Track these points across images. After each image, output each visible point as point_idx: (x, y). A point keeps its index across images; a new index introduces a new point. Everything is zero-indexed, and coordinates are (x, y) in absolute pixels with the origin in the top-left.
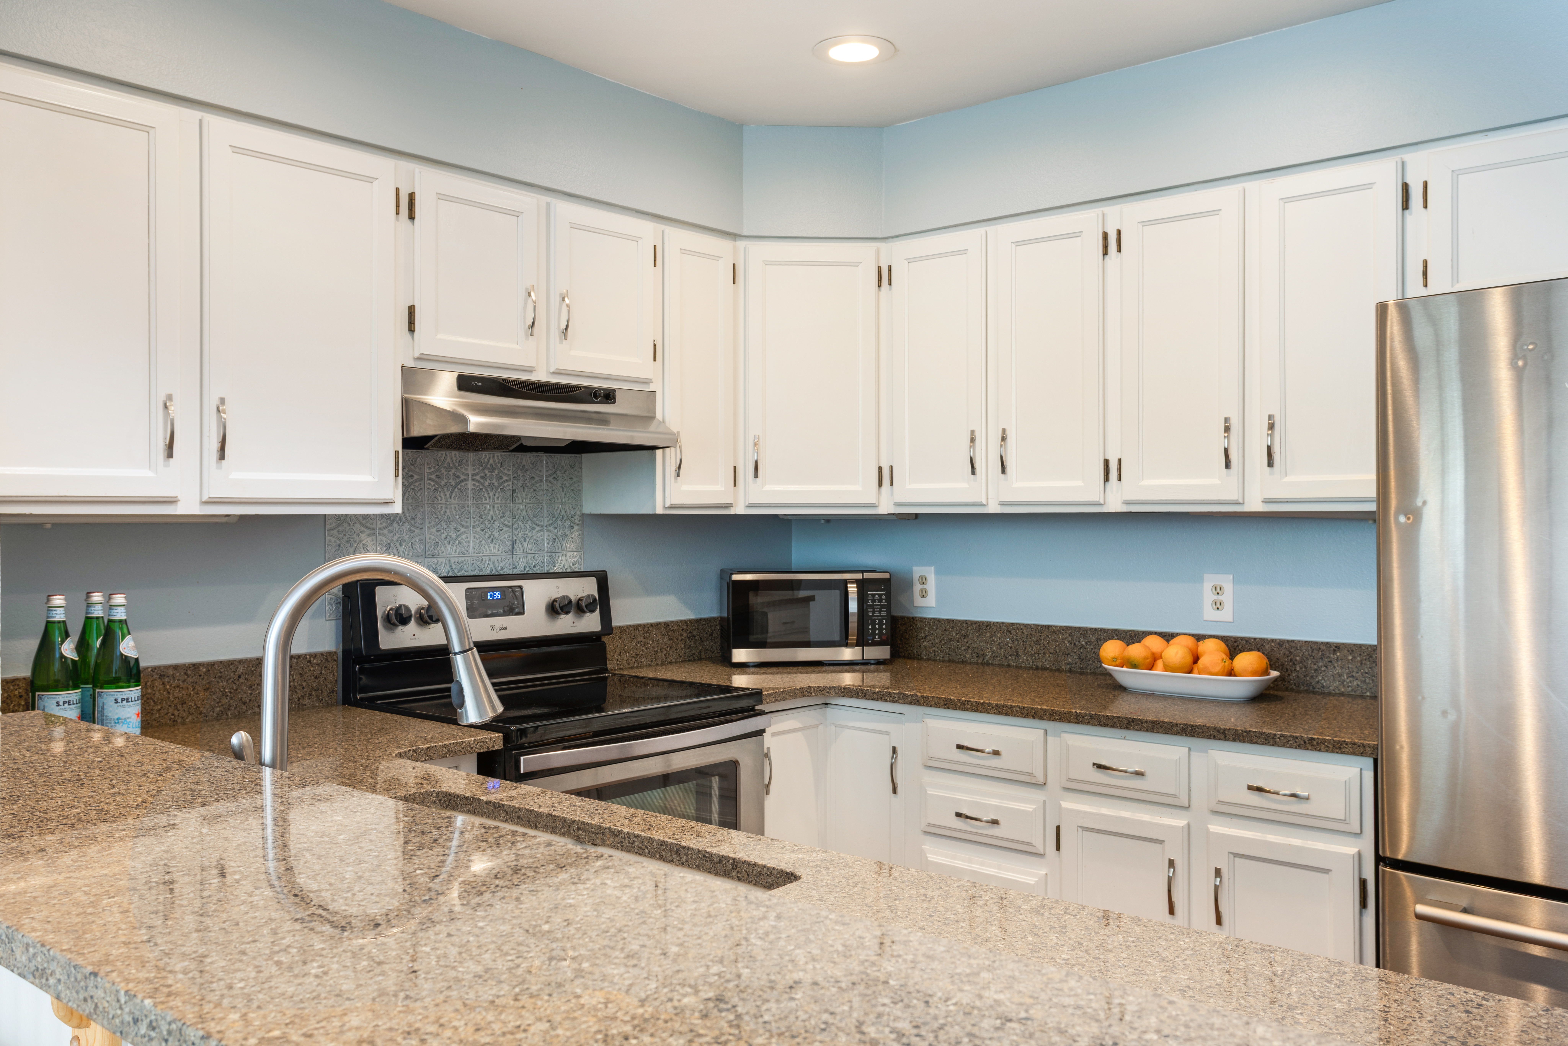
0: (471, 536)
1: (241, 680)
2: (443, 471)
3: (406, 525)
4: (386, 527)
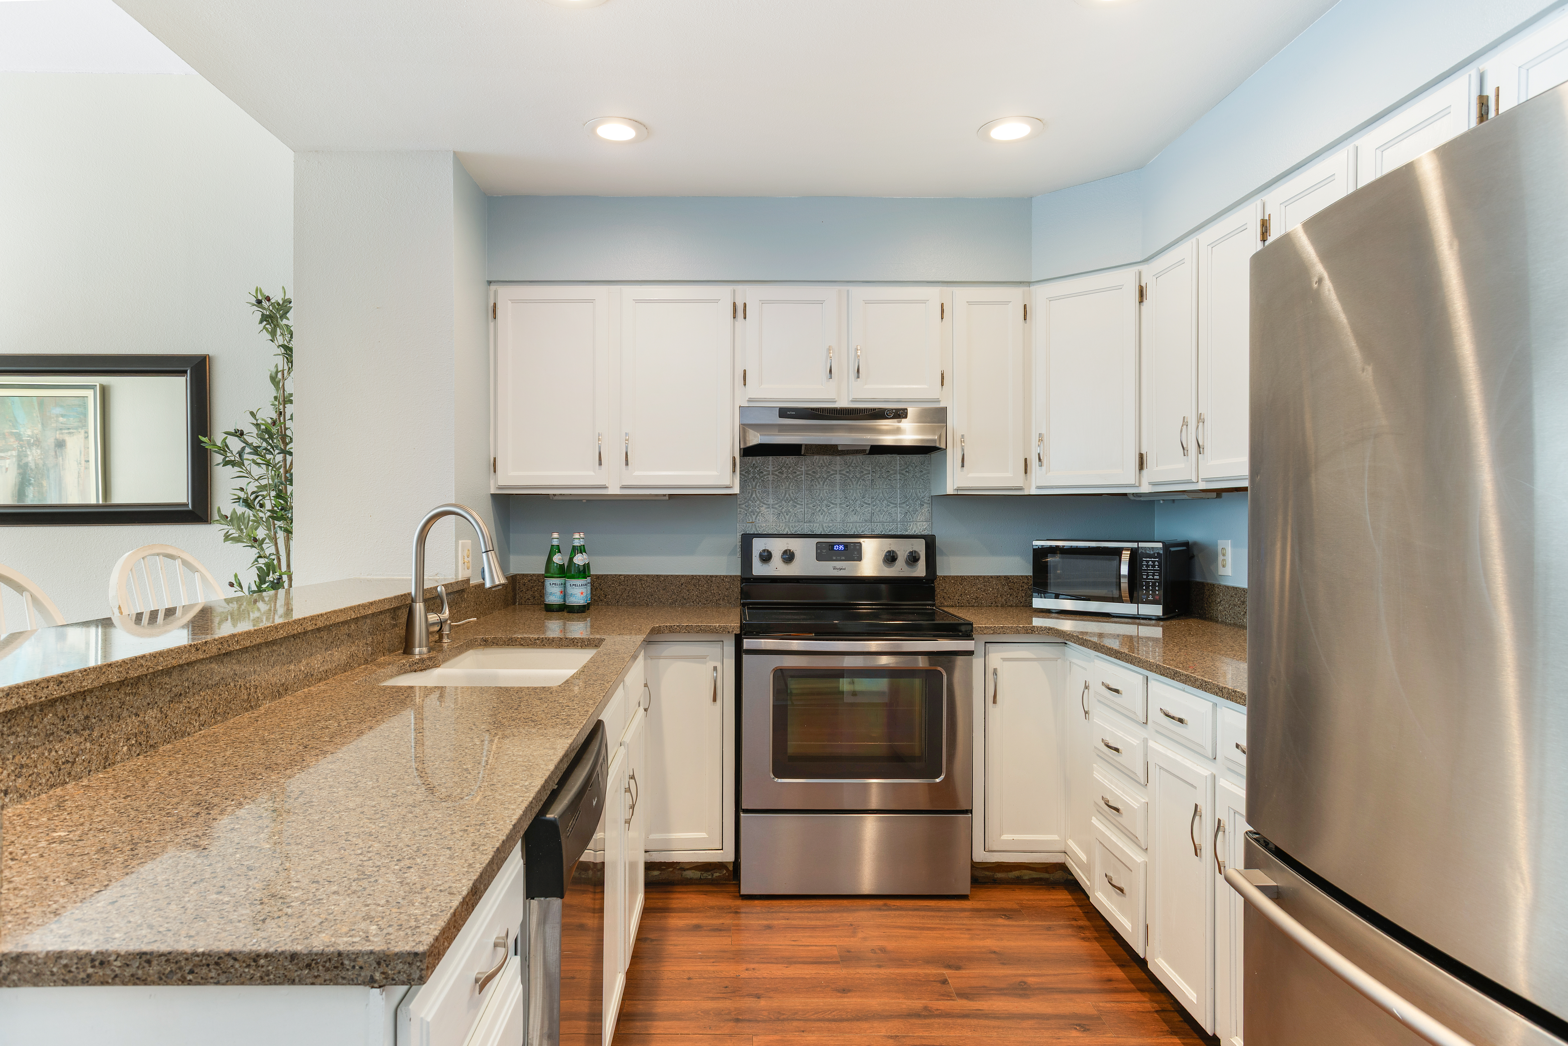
0: (838, 510)
1: (683, 586)
2: (818, 469)
3: (791, 502)
4: (777, 504)
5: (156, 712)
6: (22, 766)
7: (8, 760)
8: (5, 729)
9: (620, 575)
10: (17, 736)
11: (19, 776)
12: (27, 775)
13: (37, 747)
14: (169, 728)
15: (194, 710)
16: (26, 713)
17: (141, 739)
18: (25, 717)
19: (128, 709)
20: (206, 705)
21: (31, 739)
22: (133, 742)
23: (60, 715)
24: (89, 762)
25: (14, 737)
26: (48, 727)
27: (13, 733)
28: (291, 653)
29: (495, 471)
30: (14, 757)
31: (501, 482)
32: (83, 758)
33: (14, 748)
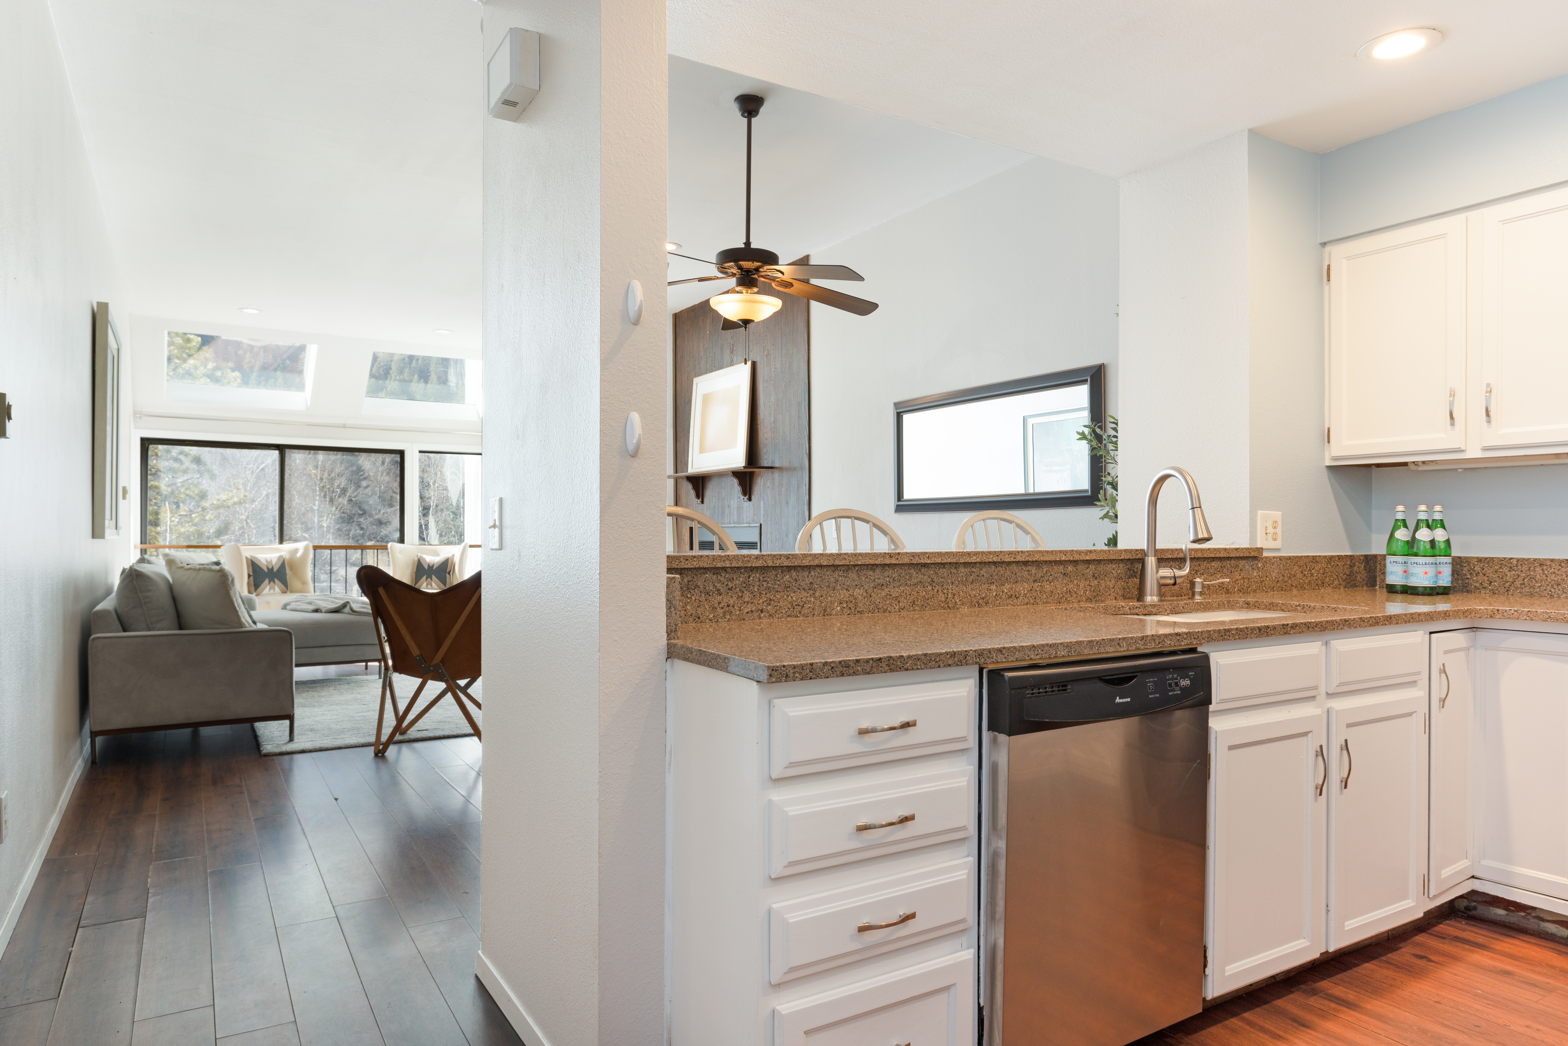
5: (862, 591)
6: (771, 600)
7: (763, 594)
8: (761, 578)
9: (1511, 559)
10: (768, 583)
11: (769, 604)
12: (774, 605)
13: (780, 592)
14: (873, 604)
15: (894, 597)
16: (773, 572)
17: (851, 605)
18: (773, 574)
19: (840, 585)
20: (906, 597)
21: (776, 586)
22: (845, 606)
23: (794, 578)
24: (813, 609)
25: (766, 583)
26: (786, 583)
27: (765, 581)
28: (992, 576)
29: (1329, 442)
30: (766, 594)
31: (1336, 453)
32: (809, 606)
33: (766, 589)
